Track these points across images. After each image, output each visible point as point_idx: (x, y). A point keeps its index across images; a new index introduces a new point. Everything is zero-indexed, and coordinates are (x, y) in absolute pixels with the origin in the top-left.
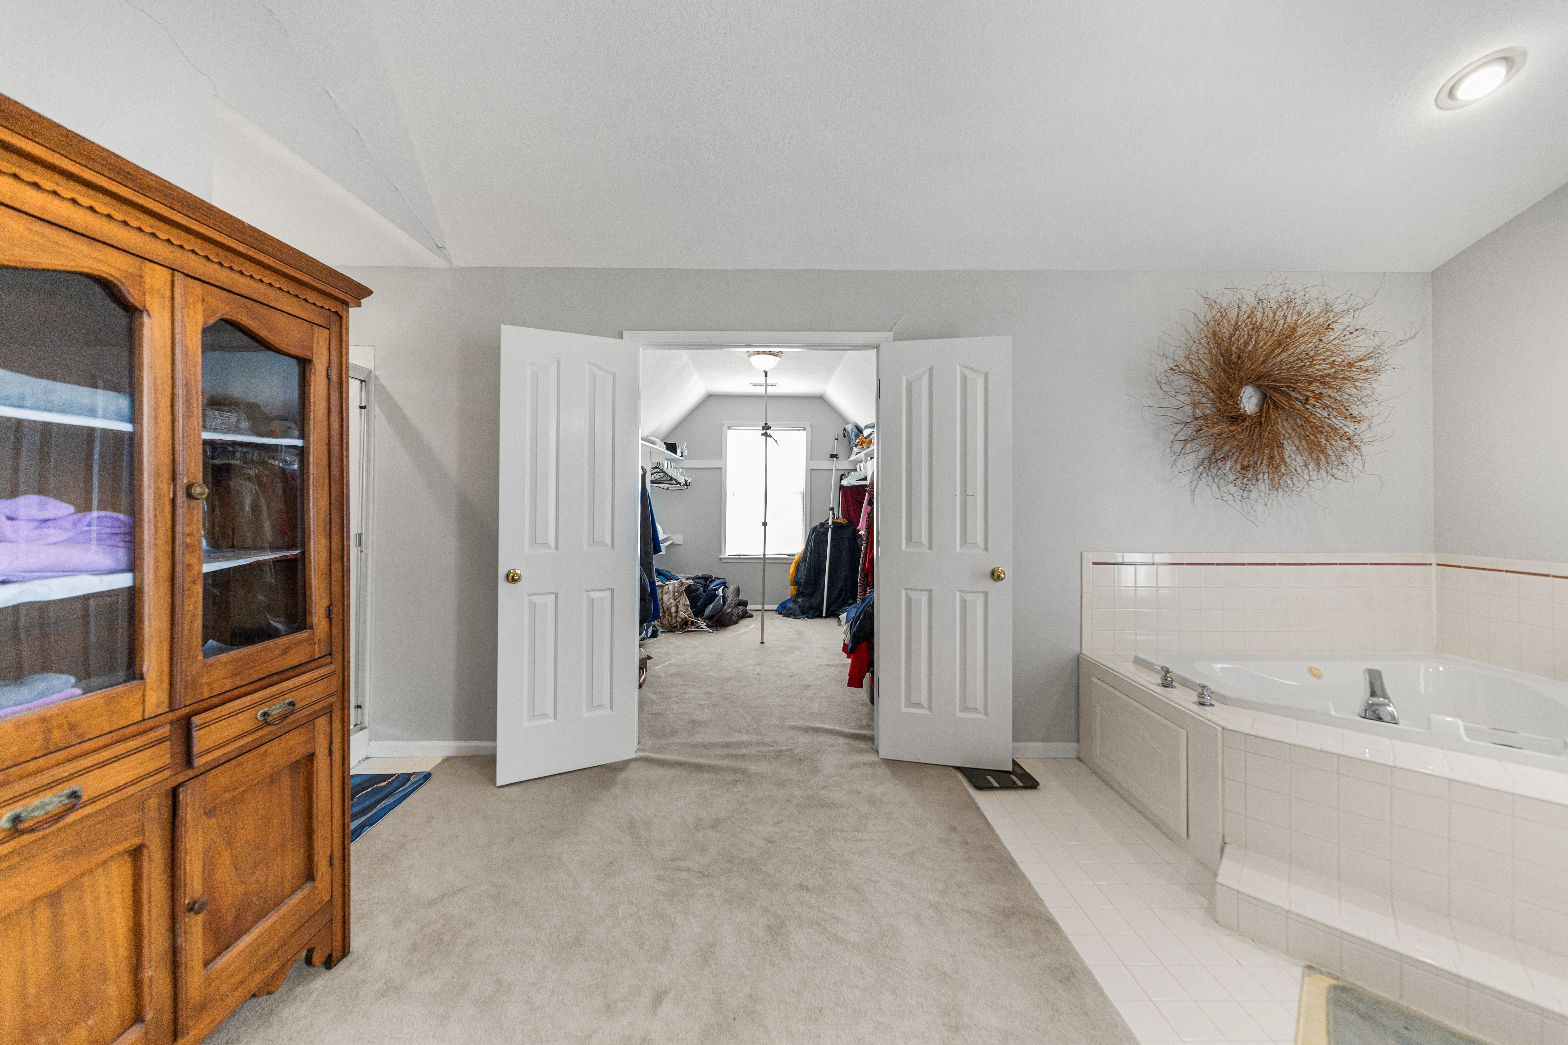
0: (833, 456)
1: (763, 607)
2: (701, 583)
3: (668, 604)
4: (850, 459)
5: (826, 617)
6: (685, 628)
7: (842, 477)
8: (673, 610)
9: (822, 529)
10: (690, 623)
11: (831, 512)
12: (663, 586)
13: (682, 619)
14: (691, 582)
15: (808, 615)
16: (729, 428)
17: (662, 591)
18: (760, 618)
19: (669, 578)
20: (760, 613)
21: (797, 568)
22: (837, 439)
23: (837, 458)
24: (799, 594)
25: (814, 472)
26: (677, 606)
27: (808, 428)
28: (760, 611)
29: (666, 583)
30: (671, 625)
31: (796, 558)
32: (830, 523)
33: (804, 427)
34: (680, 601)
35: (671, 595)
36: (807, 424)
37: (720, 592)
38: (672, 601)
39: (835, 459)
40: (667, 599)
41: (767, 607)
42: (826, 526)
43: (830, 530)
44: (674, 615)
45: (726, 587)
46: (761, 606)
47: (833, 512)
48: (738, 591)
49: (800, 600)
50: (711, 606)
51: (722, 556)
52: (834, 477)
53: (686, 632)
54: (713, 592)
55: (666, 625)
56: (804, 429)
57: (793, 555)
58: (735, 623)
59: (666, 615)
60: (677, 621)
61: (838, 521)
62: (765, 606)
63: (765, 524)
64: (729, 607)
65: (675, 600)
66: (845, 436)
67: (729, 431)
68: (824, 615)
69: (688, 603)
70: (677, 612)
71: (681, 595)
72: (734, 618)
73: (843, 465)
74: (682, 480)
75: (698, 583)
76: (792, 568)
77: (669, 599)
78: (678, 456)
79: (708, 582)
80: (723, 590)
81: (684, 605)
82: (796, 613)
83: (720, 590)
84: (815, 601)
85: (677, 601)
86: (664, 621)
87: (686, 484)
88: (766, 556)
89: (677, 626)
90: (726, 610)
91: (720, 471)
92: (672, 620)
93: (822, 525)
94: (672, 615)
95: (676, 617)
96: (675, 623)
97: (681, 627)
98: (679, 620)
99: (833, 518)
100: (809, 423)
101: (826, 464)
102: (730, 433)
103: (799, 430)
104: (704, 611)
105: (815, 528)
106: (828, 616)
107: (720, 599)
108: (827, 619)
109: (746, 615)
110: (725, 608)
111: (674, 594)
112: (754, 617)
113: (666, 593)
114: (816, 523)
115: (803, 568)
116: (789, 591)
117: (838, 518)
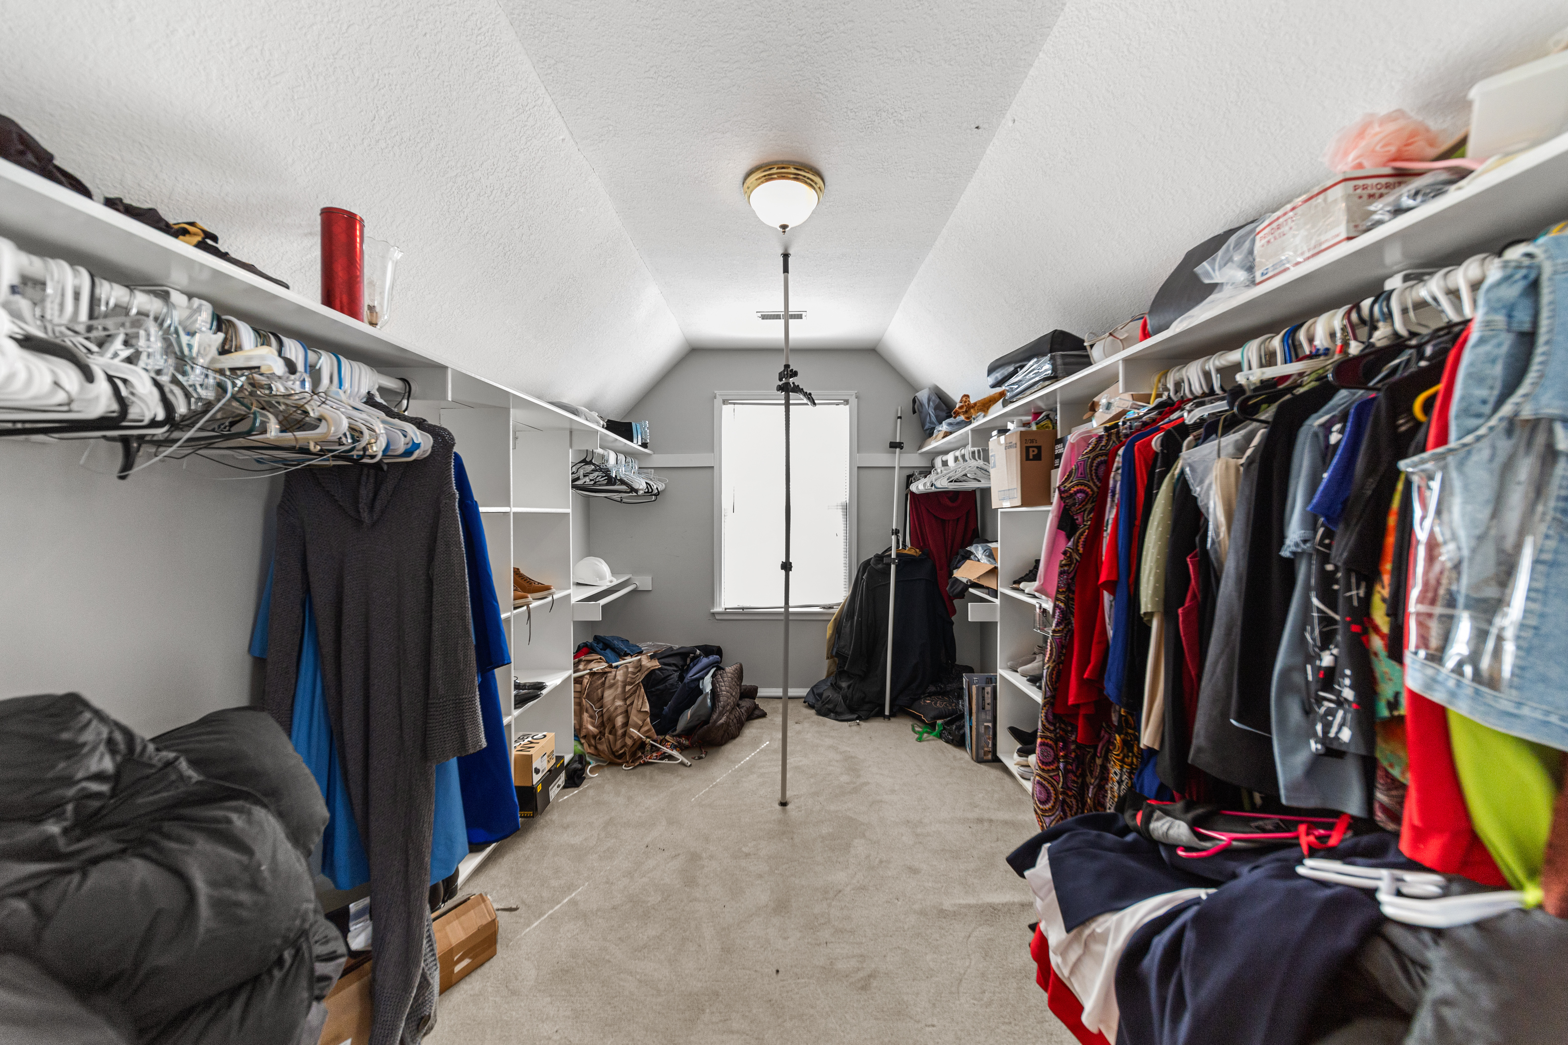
0: (894, 445)
1: (785, 691)
2: (674, 665)
3: (612, 709)
4: (924, 450)
5: (889, 718)
6: (640, 757)
7: (909, 479)
8: (619, 721)
9: (880, 566)
10: (648, 748)
11: (893, 537)
12: (606, 673)
13: (635, 741)
14: (656, 664)
15: (861, 713)
16: (725, 402)
17: (603, 683)
18: (779, 720)
19: (622, 655)
20: (779, 705)
21: (838, 630)
22: (900, 417)
23: (902, 448)
24: (842, 672)
25: (863, 472)
26: (627, 714)
27: (853, 401)
28: (780, 698)
29: (614, 664)
30: (613, 753)
31: (836, 611)
32: (893, 556)
33: (846, 398)
34: (632, 704)
35: (619, 690)
36: (851, 395)
37: (707, 685)
38: (619, 703)
39: (898, 450)
40: (611, 698)
41: (792, 692)
42: (885, 560)
43: (893, 567)
44: (620, 732)
45: (719, 668)
46: (781, 690)
47: (898, 536)
48: (740, 674)
49: (842, 683)
50: (689, 713)
51: (715, 609)
52: (897, 479)
53: (640, 765)
54: (693, 685)
55: (603, 752)
56: (847, 402)
57: (831, 607)
58: (734, 737)
59: (607, 731)
60: (625, 745)
61: (906, 552)
62: (789, 690)
64: (721, 714)
65: (625, 700)
66: (914, 412)
67: (724, 407)
68: (887, 713)
69: (647, 708)
70: (626, 724)
71: (635, 692)
72: (733, 729)
73: (912, 459)
74: (640, 484)
75: (669, 665)
76: (829, 629)
77: (614, 699)
78: (635, 445)
79: (688, 661)
80: (713, 676)
81: (640, 711)
82: (838, 709)
83: (708, 679)
84: (871, 684)
85: (628, 702)
86: (601, 744)
87: (649, 492)
88: (791, 610)
89: (624, 753)
90: (716, 721)
91: (710, 471)
92: (616, 741)
93: (879, 558)
94: (616, 731)
95: (624, 734)
96: (621, 749)
97: (633, 755)
98: (629, 742)
99: (898, 547)
100: (854, 392)
101: (882, 458)
102: (727, 409)
103: (837, 404)
104: (676, 721)
105: (867, 563)
106: (893, 715)
107: (705, 699)
108: (892, 719)
109: (754, 713)
110: (715, 716)
111: (624, 687)
112: (769, 717)
113: (611, 686)
114: (869, 555)
115: (848, 630)
116: (824, 667)
117: (905, 545)
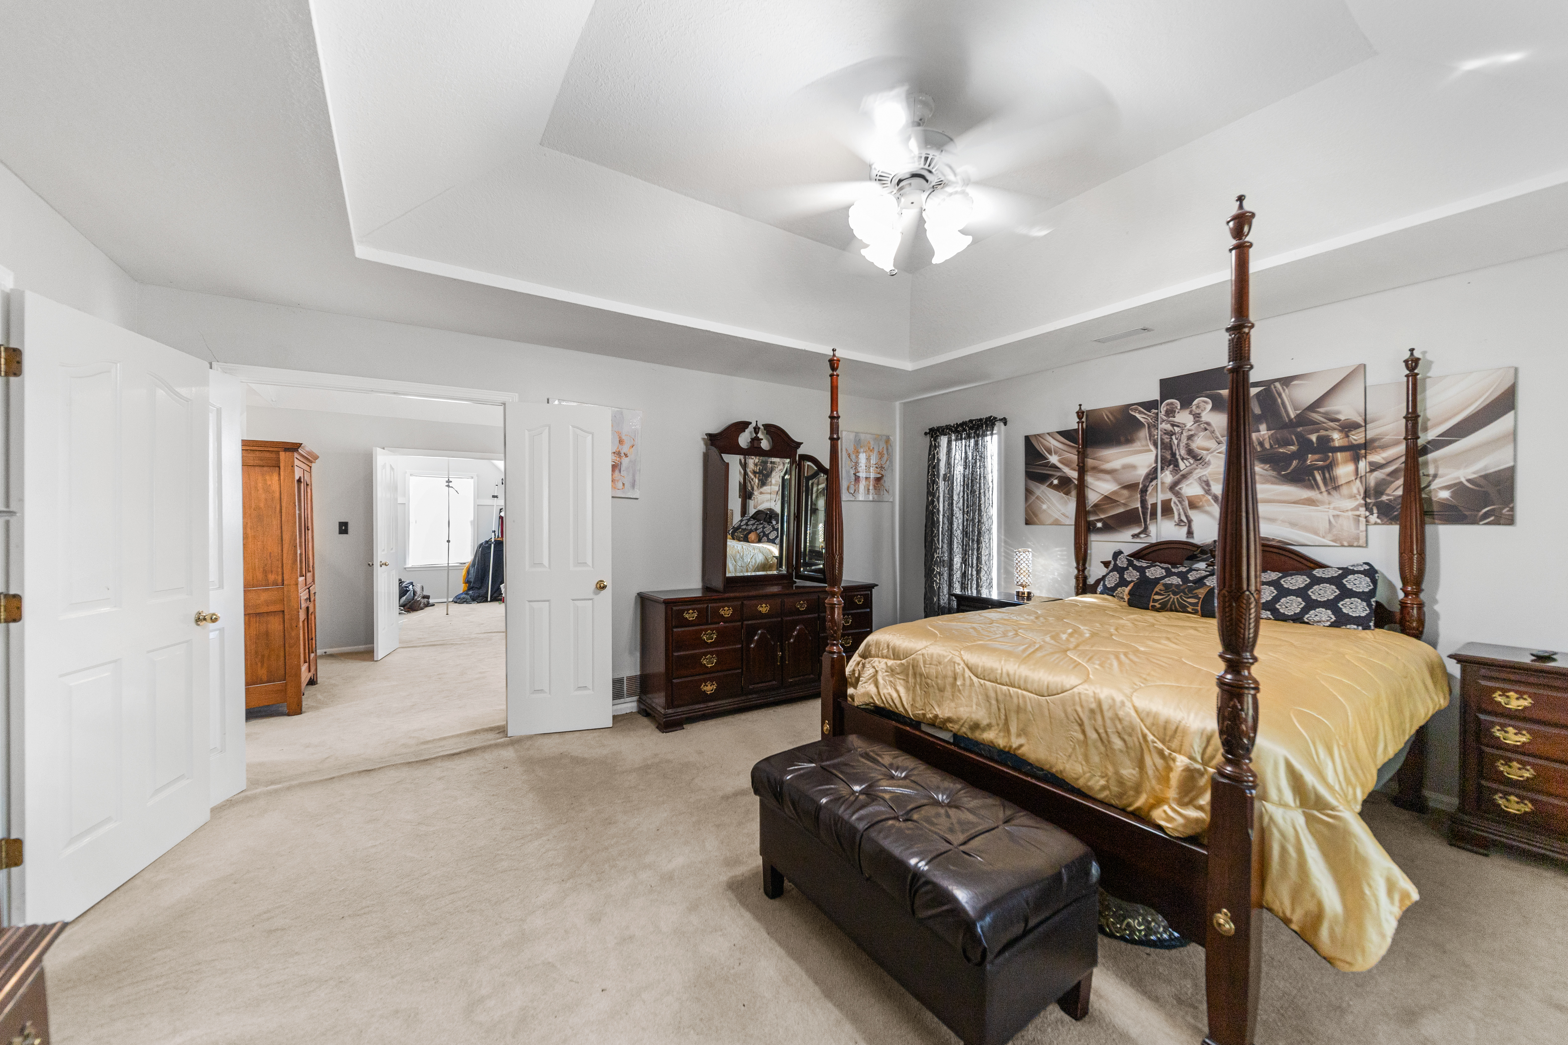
0: (494, 496)
1: (442, 599)
7: (501, 511)
9: (487, 545)
15: (477, 601)
18: (441, 606)
20: (440, 603)
21: (468, 572)
22: (497, 485)
23: (497, 498)
24: (469, 589)
25: (480, 507)
31: (467, 565)
32: (493, 541)
41: (445, 599)
42: (489, 543)
43: (493, 545)
45: (414, 585)
46: (440, 599)
47: (495, 533)
48: (424, 589)
49: (471, 592)
50: (404, 597)
51: (406, 566)
52: (495, 511)
54: (403, 589)
58: (422, 609)
61: (498, 539)
63: (448, 541)
64: (418, 597)
68: (489, 600)
72: (422, 605)
76: (464, 572)
80: (412, 587)
82: (468, 601)
83: (410, 588)
84: (482, 591)
88: (449, 565)
90: (416, 600)
93: (487, 542)
99: (495, 537)
100: (476, 473)
103: (469, 478)
105: (482, 545)
106: (491, 601)
107: (411, 593)
108: (493, 602)
109: (430, 604)
110: (416, 597)
112: (436, 606)
114: (483, 541)
115: (473, 572)
116: (461, 588)
117: (498, 537)
